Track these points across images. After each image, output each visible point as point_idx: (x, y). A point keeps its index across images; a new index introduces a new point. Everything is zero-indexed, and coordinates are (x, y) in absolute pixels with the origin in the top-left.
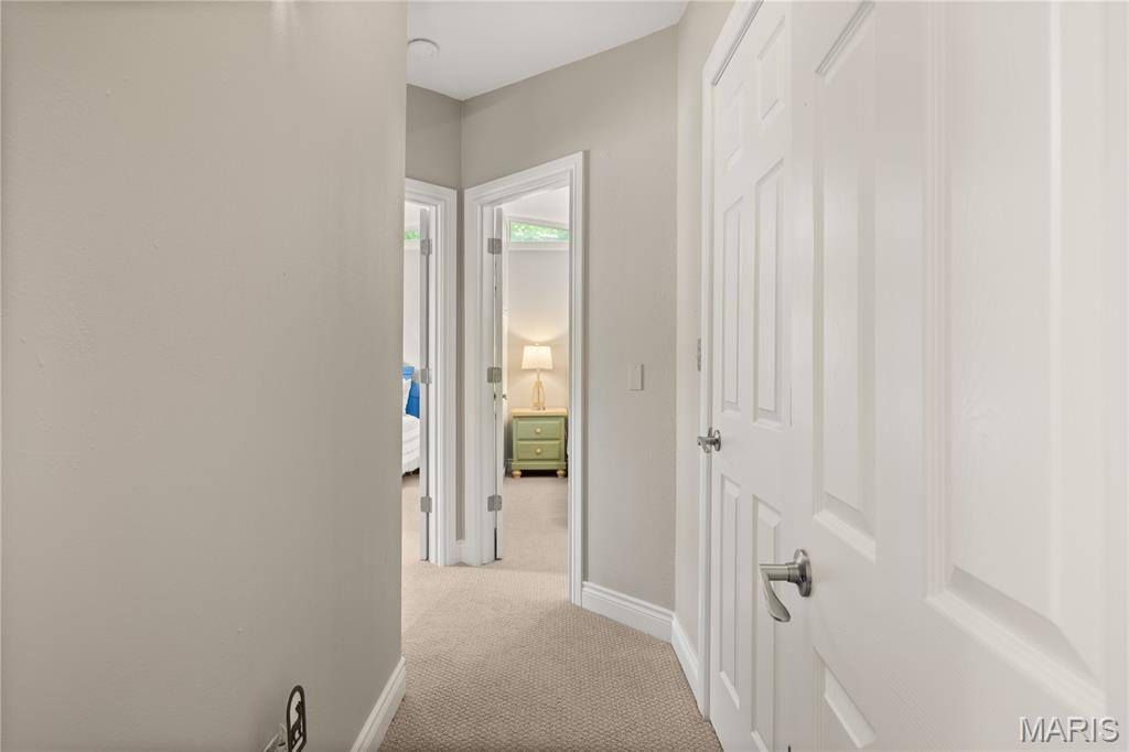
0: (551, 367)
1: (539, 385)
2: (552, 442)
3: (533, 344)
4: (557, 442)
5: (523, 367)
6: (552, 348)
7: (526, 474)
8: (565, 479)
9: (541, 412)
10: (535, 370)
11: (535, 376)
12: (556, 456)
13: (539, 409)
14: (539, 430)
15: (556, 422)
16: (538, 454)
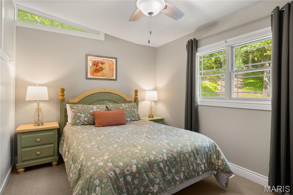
0: (47, 99)
1: (39, 110)
2: (49, 146)
3: (35, 85)
4: (53, 145)
5: (27, 99)
6: (48, 87)
7: (28, 169)
8: (60, 166)
9: (41, 127)
10: (36, 101)
11: (36, 104)
12: (52, 154)
13: (39, 125)
14: (38, 140)
15: (52, 133)
16: (38, 155)
